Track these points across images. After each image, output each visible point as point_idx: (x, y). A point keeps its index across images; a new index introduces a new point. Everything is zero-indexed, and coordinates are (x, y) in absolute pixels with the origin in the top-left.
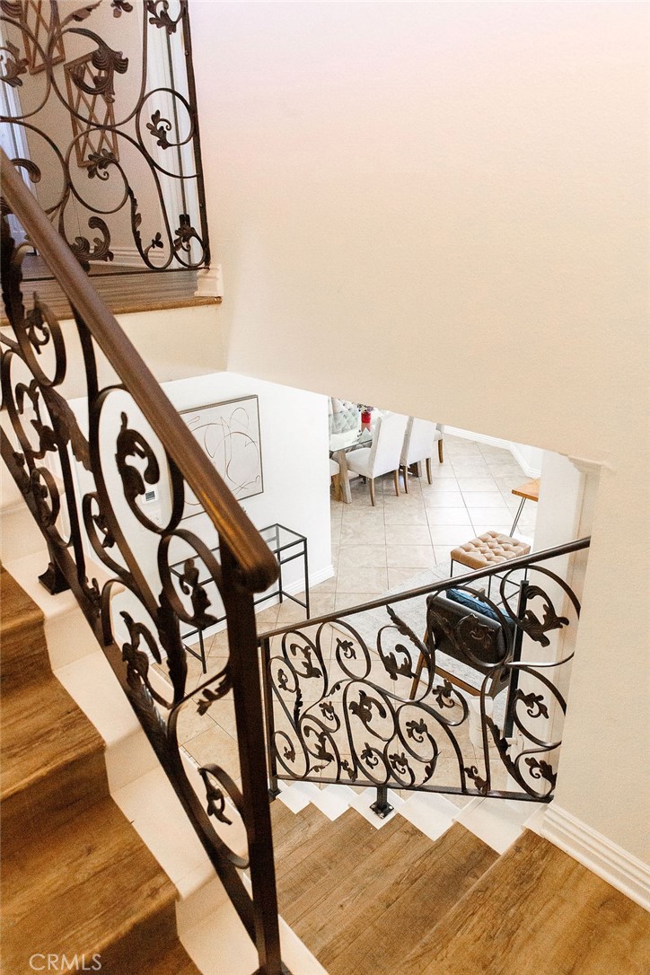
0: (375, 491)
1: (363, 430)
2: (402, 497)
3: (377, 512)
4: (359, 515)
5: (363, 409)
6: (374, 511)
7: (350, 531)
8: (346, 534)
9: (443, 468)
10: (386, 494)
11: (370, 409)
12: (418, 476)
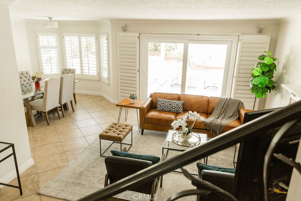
0: (49, 118)
1: (37, 91)
2: (62, 119)
3: (51, 128)
4: (42, 131)
5: (36, 80)
6: (50, 127)
7: (38, 139)
8: (36, 141)
9: (77, 105)
10: (54, 119)
11: (40, 79)
12: (67, 110)
